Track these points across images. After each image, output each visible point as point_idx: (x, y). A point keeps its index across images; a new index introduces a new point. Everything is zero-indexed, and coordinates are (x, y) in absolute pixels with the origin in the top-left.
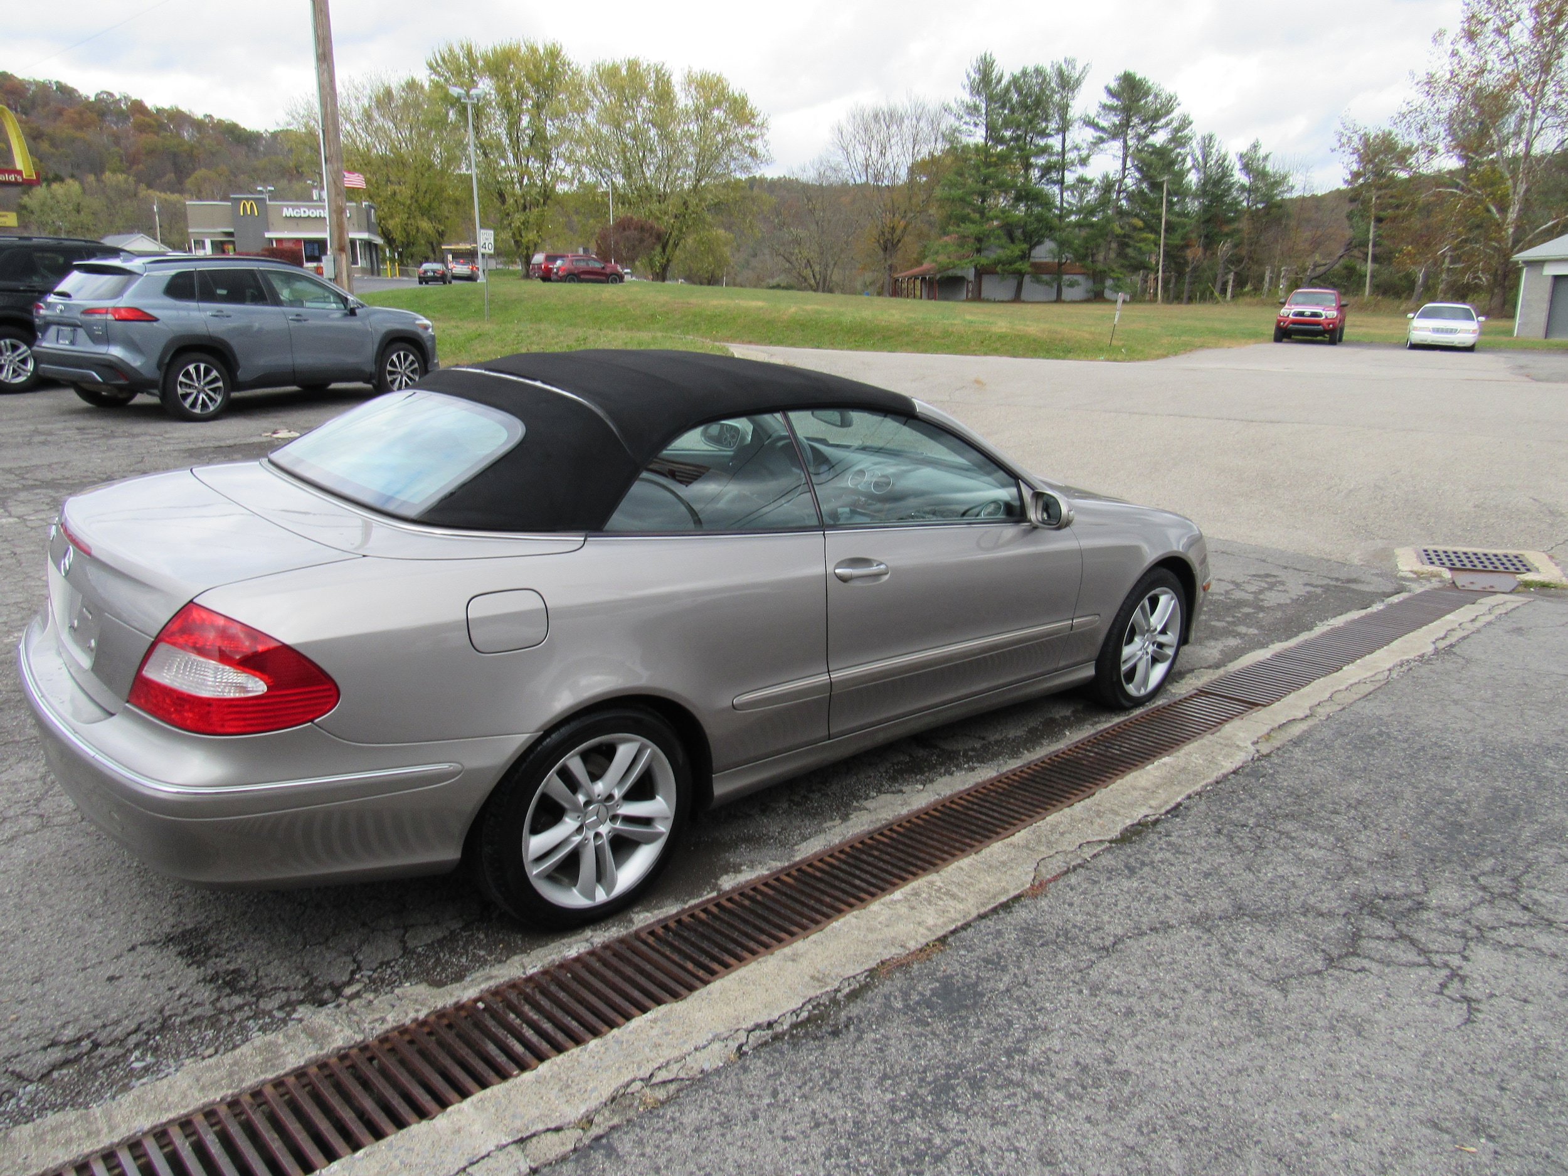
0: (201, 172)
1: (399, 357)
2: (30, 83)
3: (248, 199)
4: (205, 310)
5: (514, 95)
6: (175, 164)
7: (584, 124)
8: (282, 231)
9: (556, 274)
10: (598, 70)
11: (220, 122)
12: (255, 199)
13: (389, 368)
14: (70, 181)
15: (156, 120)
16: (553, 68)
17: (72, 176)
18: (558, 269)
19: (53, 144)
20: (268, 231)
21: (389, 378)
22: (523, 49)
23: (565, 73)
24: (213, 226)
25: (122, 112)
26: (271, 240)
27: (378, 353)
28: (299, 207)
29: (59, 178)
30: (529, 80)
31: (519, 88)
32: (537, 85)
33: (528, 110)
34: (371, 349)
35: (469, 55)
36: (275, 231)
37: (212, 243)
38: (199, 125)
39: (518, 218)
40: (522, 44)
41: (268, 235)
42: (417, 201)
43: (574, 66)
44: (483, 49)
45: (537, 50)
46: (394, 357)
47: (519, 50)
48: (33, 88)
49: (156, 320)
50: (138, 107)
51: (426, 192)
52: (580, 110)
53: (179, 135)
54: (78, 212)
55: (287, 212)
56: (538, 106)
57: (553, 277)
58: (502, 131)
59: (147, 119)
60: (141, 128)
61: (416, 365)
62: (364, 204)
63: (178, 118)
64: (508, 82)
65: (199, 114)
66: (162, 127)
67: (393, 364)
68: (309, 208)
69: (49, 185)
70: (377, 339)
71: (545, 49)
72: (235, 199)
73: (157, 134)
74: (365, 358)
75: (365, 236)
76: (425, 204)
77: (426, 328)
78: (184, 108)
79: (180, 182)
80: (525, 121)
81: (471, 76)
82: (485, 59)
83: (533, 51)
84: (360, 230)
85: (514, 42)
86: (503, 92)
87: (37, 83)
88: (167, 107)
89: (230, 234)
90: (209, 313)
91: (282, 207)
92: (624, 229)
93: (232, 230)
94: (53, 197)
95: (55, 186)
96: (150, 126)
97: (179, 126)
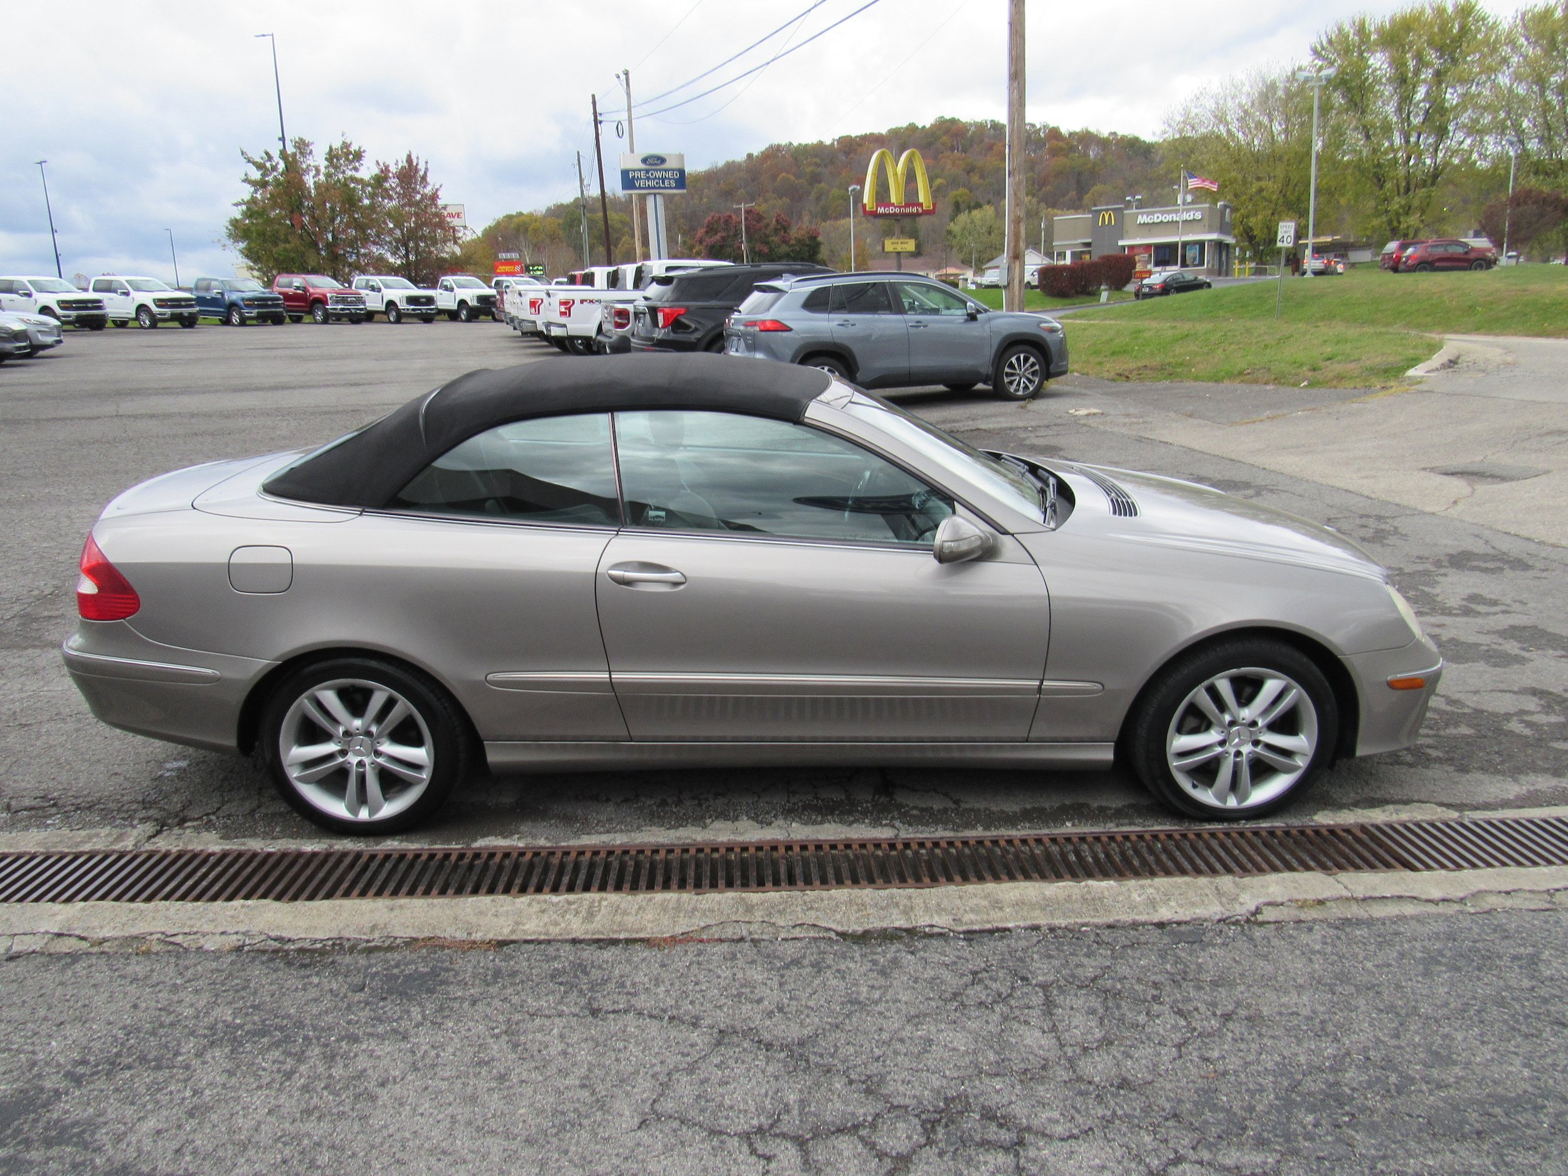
0: (1098, 187)
1: (1018, 359)
2: (971, 124)
3: (1107, 210)
4: (833, 320)
5: (1411, 64)
6: (1078, 182)
7: (1495, 86)
8: (1135, 238)
9: (1405, 262)
10: (1523, 19)
11: (1123, 137)
12: (1113, 210)
13: (1007, 370)
14: (987, 207)
15: (1067, 144)
16: (1463, 30)
17: (989, 203)
18: (1408, 258)
19: (982, 177)
20: (1122, 239)
21: (1006, 380)
22: (1428, 11)
23: (1479, 30)
24: (1075, 239)
25: (1040, 139)
26: (1123, 247)
27: (995, 356)
28: (1153, 213)
29: (978, 206)
30: (1430, 43)
31: (1419, 57)
32: (1441, 50)
33: (1424, 81)
34: (989, 353)
35: (1361, 30)
36: (1129, 238)
37: (1072, 253)
38: (1103, 143)
39: (1397, 203)
40: (1427, 7)
41: (1121, 243)
42: (1285, 196)
43: (1491, 20)
44: (1378, 21)
45: (1444, 10)
46: (1014, 360)
47: (1422, 12)
48: (973, 129)
49: (789, 330)
50: (1054, 133)
51: (1296, 185)
52: (1491, 70)
53: (1086, 155)
54: (990, 233)
55: (1142, 219)
56: (1438, 74)
57: (1401, 267)
58: (1390, 109)
59: (1060, 143)
60: (1054, 152)
61: (1037, 367)
62: (1219, 204)
63: (1087, 138)
64: (1404, 52)
65: (1105, 133)
66: (1072, 149)
67: (1011, 366)
68: (1163, 213)
69: (970, 212)
70: (996, 343)
71: (1456, 6)
72: (1096, 211)
73: (1066, 155)
74: (983, 361)
75: (1214, 236)
76: (1293, 198)
77: (1053, 330)
78: (1093, 129)
79: (1080, 199)
80: (1421, 93)
81: (1361, 54)
82: (1380, 31)
83: (1440, 11)
84: (1210, 231)
85: (1417, 6)
86: (1398, 64)
87: (976, 124)
88: (1078, 129)
89: (1088, 245)
90: (836, 323)
91: (1137, 215)
92: (1518, 205)
93: (1089, 240)
94: (972, 222)
95: (975, 213)
96: (1062, 149)
97: (1087, 147)
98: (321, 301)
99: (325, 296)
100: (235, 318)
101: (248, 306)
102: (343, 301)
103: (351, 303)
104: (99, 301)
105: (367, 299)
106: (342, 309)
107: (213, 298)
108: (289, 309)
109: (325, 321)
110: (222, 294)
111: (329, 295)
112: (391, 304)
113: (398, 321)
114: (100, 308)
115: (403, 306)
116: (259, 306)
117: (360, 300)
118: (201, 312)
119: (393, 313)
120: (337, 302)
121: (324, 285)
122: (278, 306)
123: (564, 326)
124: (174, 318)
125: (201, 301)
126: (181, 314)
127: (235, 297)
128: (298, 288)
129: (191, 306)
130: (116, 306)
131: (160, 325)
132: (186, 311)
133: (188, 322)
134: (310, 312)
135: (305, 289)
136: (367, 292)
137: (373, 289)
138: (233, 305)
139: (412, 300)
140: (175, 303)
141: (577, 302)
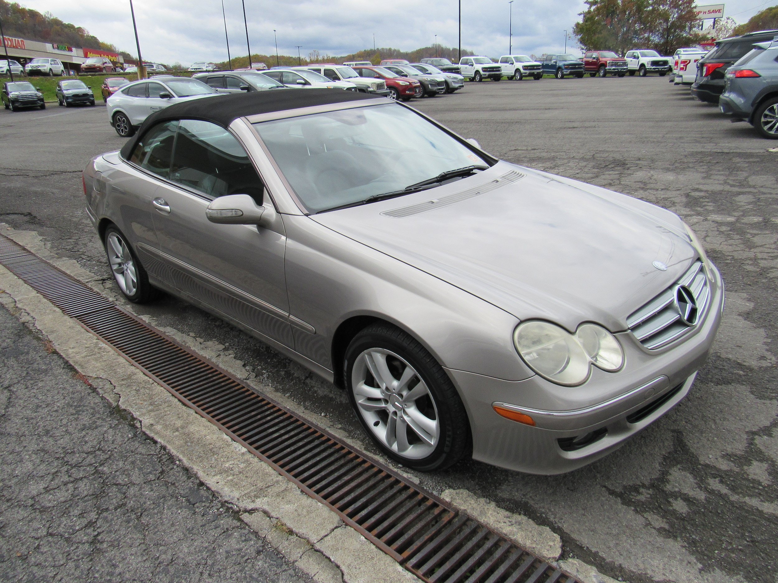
49: (758, 76)
98: (604, 65)
99: (606, 62)
100: (559, 75)
101: (566, 68)
102: (616, 65)
103: (620, 66)
104: (499, 67)
105: (629, 63)
106: (614, 69)
107: (552, 65)
108: (587, 70)
109: (604, 76)
110: (556, 62)
111: (608, 62)
112: (643, 65)
113: (644, 75)
114: (499, 71)
115: (648, 66)
116: (571, 68)
117: (625, 64)
118: (543, 72)
119: (643, 71)
120: (612, 66)
121: (608, 56)
122: (581, 68)
123: (681, 76)
124: (531, 75)
125: (544, 66)
126: (533, 73)
127: (560, 64)
128: (594, 58)
129: (539, 69)
130: (507, 70)
131: (524, 78)
132: (536, 72)
133: (538, 77)
134: (598, 71)
135: (598, 59)
136: (631, 59)
137: (635, 57)
138: (560, 68)
139: (654, 63)
140: (532, 67)
141: (692, 61)
